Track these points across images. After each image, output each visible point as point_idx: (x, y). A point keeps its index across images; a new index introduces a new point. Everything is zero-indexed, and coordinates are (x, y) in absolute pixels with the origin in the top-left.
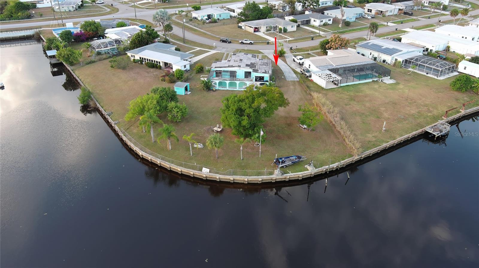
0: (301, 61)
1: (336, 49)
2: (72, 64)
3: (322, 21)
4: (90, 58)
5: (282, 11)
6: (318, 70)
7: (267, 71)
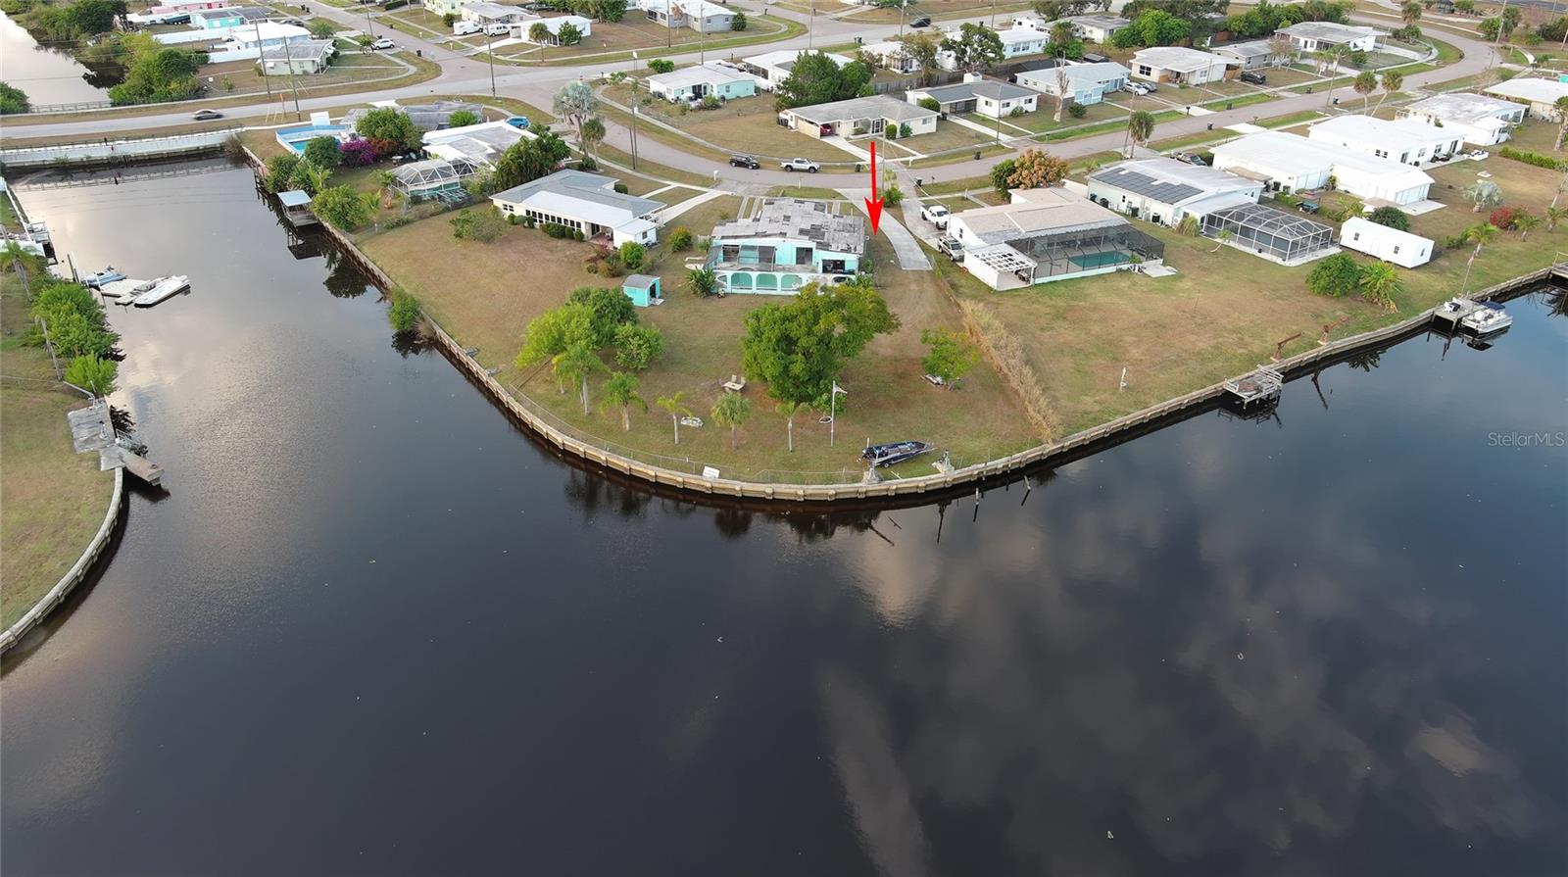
0: (941, 220)
1: (1032, 187)
2: (350, 228)
3: (1008, 105)
4: (393, 211)
5: (899, 72)
6: (980, 242)
7: (853, 247)
